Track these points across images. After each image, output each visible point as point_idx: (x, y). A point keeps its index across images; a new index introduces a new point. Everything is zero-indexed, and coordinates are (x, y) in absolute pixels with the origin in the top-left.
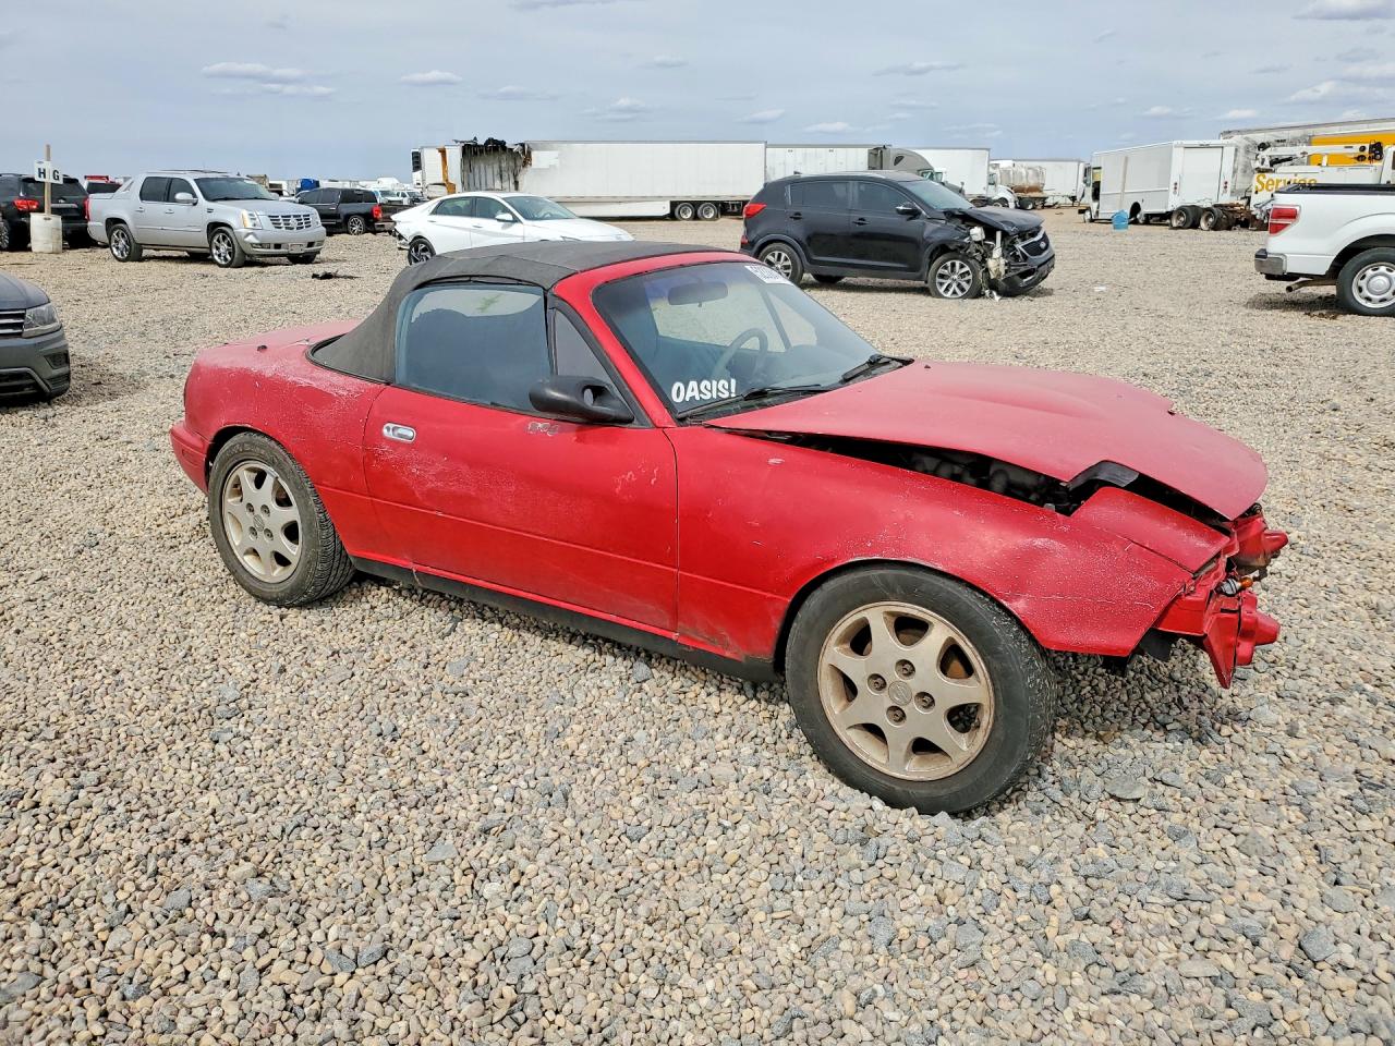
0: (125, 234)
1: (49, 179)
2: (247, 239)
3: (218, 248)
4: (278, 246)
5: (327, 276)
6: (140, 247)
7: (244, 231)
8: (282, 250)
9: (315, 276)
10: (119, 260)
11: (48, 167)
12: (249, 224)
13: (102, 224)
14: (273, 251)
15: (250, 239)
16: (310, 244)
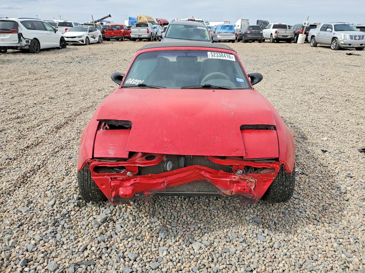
0: (314, 40)
1: (306, 25)
2: (341, 42)
3: (333, 44)
4: (350, 45)
5: (350, 54)
6: (317, 43)
7: (341, 40)
8: (351, 46)
9: (347, 54)
10: (312, 46)
11: (307, 22)
12: (343, 38)
13: (310, 37)
14: (348, 46)
15: (342, 42)
16: (361, 45)
